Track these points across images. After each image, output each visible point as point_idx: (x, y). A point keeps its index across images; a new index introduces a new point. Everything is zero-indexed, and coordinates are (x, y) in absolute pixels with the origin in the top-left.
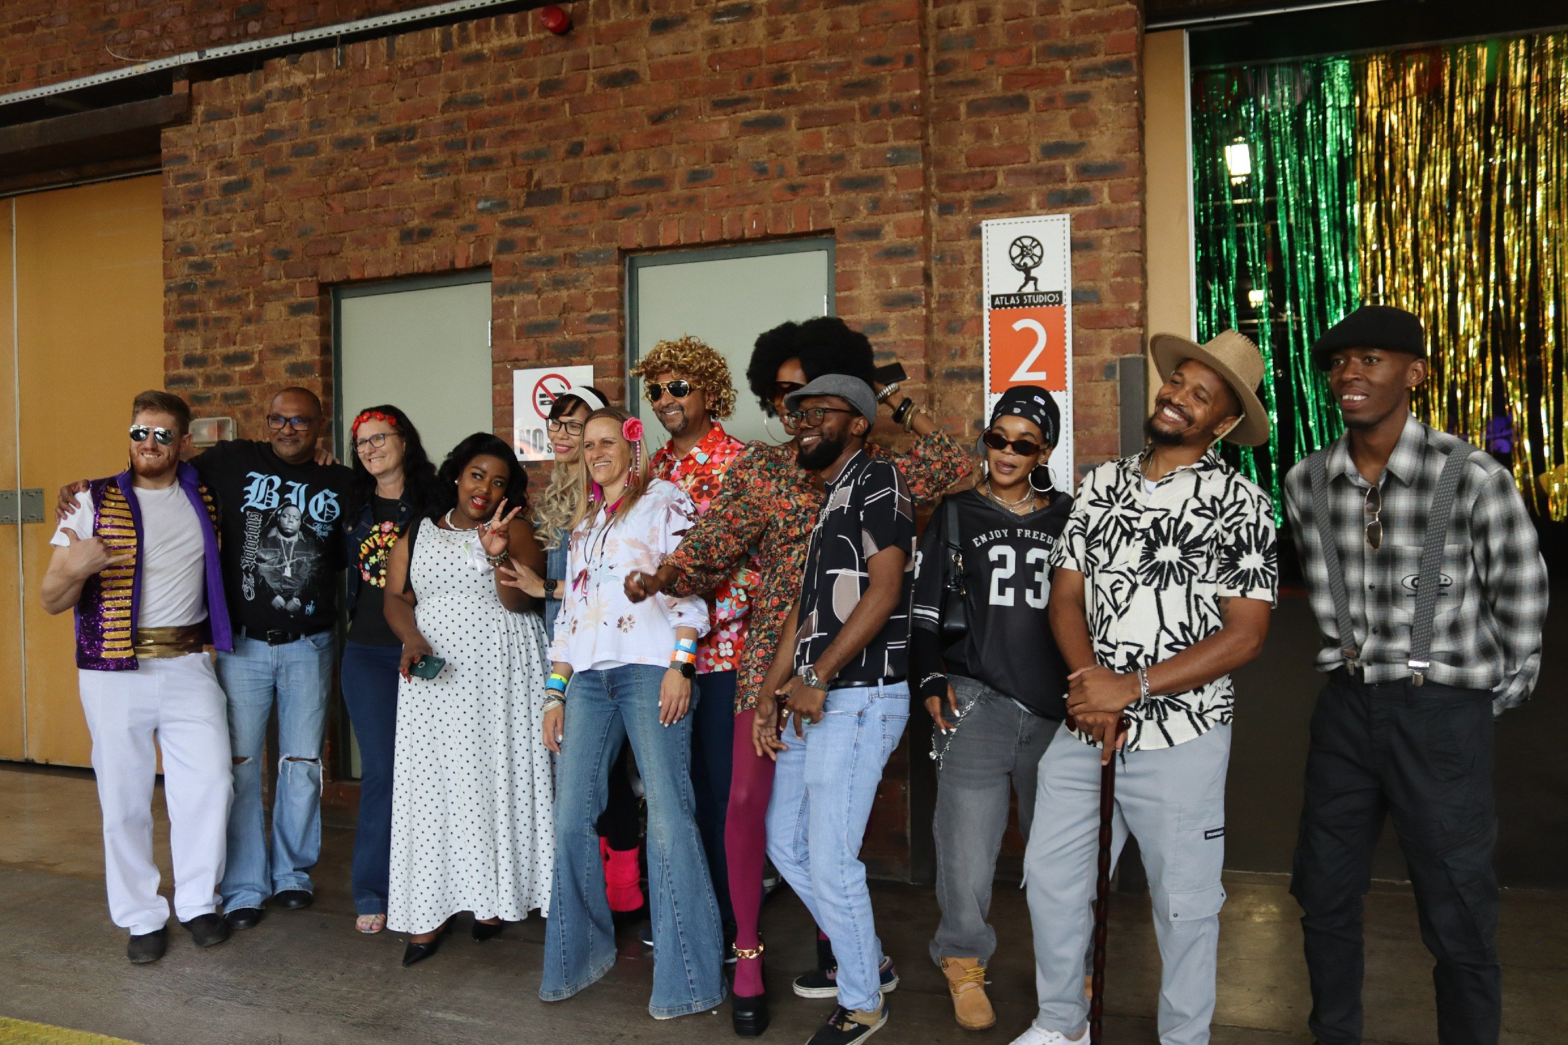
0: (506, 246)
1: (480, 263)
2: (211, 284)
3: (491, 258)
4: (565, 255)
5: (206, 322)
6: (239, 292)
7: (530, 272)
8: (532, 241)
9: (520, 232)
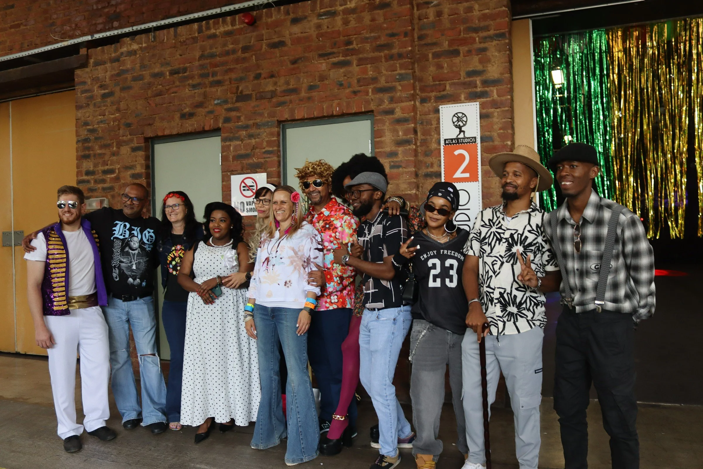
0: (227, 120)
1: (216, 127)
2: (96, 139)
3: (220, 125)
4: (254, 123)
5: (95, 155)
6: (109, 142)
7: (238, 131)
8: (239, 118)
9: (234, 114)
